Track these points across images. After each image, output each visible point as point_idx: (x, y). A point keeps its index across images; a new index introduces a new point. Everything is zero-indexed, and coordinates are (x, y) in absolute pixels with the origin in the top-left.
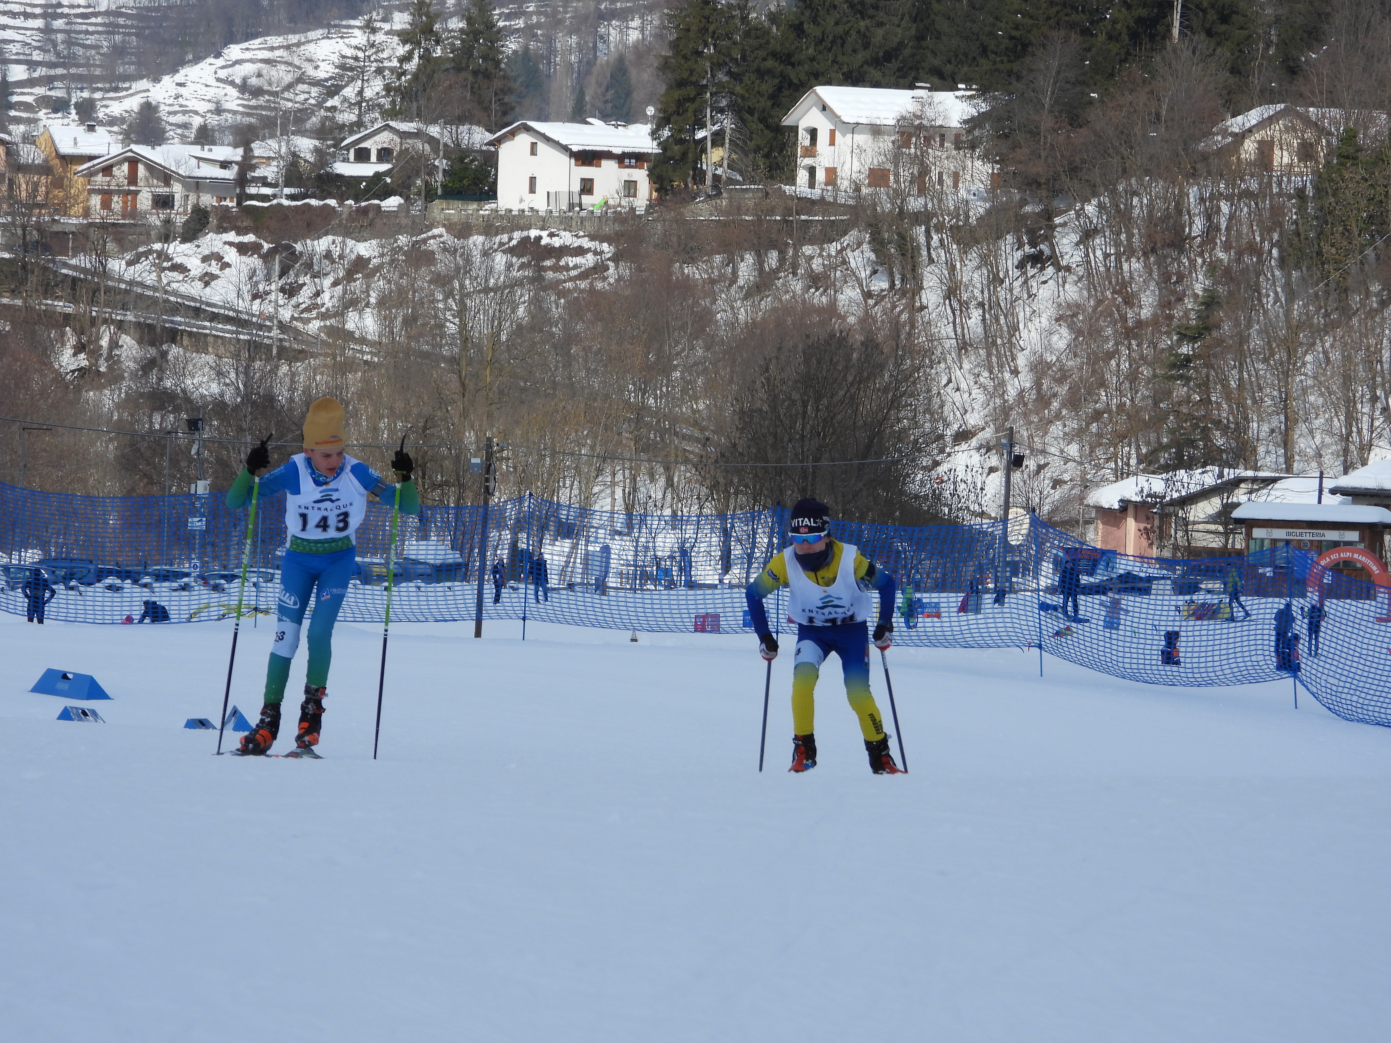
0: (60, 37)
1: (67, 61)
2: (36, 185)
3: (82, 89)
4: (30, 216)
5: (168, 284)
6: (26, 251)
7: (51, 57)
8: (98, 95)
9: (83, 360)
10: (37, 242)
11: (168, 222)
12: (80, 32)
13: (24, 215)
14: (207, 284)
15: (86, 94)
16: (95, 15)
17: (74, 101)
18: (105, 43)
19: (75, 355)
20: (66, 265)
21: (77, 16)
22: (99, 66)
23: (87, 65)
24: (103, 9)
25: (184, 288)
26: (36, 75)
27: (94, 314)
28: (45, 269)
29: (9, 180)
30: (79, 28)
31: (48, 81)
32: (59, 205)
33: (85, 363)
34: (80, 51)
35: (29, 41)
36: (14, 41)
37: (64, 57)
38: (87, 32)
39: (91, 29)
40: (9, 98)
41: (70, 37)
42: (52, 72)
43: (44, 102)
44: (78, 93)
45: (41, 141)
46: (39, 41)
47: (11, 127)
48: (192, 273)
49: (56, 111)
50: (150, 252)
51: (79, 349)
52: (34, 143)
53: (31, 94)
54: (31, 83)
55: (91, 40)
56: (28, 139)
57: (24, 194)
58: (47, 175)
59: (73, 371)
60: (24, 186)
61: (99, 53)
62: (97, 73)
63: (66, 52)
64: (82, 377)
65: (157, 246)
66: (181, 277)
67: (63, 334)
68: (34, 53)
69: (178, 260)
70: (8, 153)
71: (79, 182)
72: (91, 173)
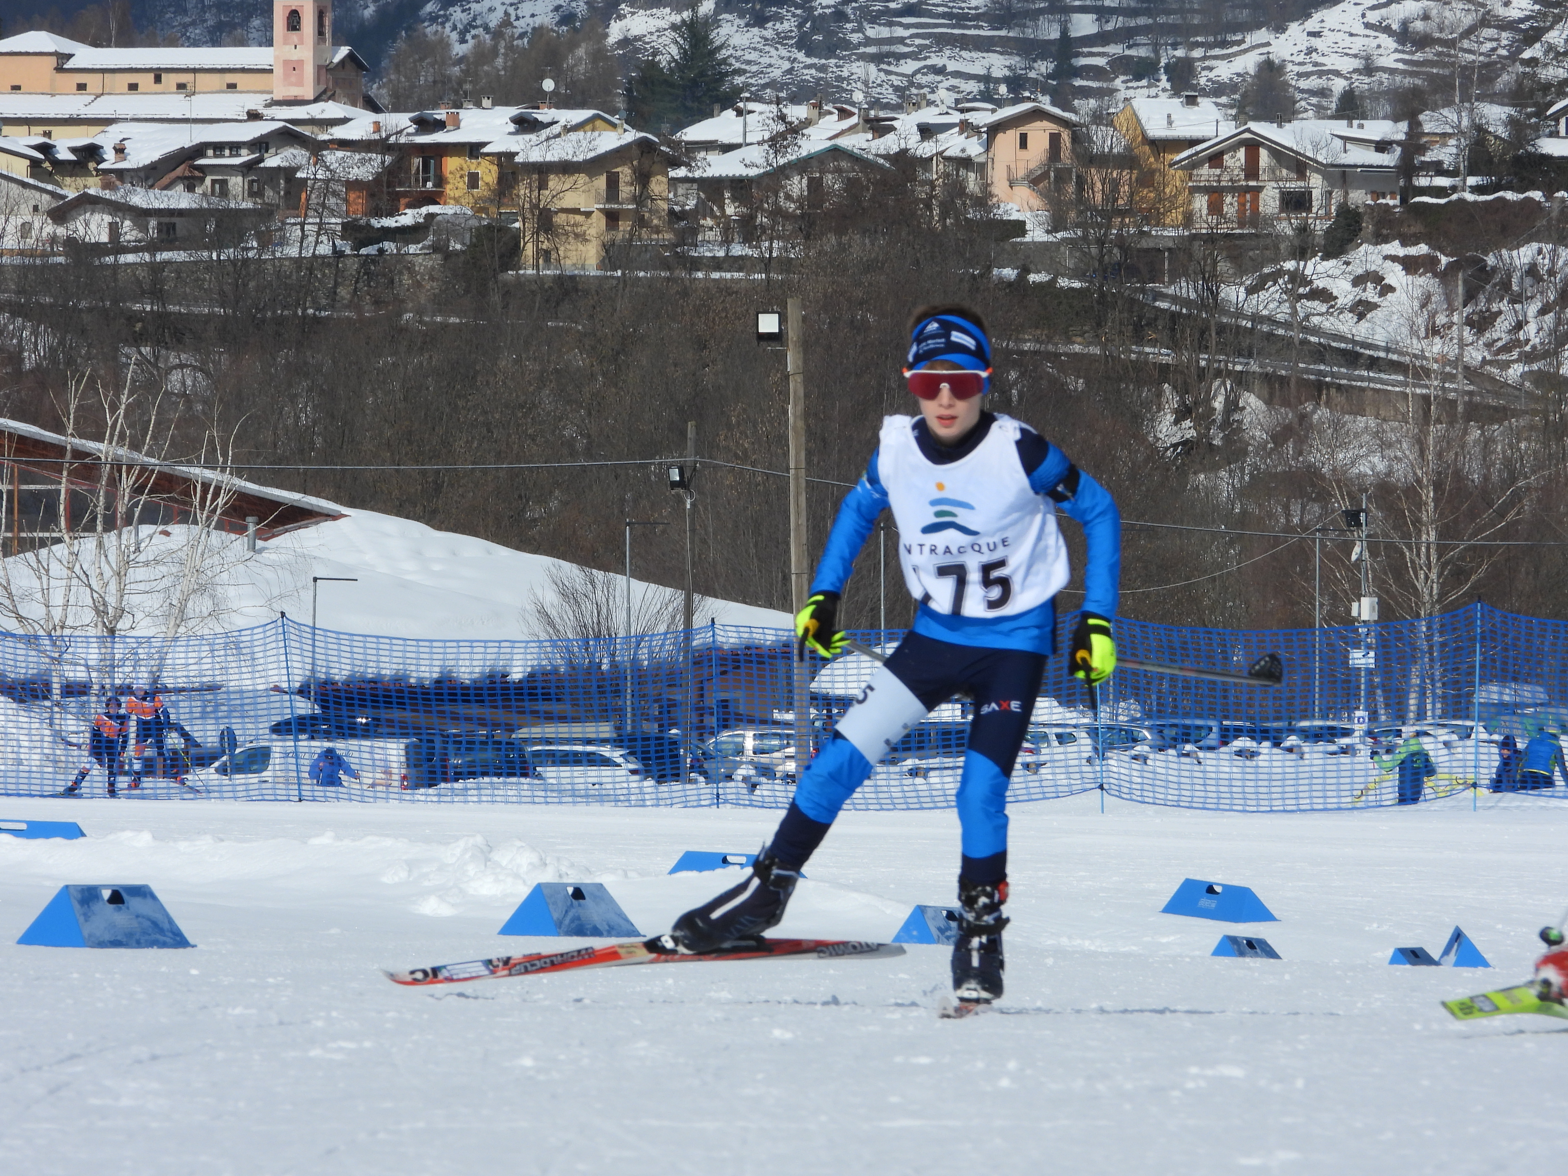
2: (1115, 185)
3: (1175, 46)
4: (1109, 227)
5: (1307, 317)
6: (1105, 278)
8: (1197, 53)
9: (1188, 430)
10: (1119, 264)
11: (1303, 230)
13: (1099, 226)
14: (1361, 316)
15: (1180, 53)
17: (1163, 62)
19: (1176, 422)
20: (1163, 296)
22: (1198, 12)
23: (1181, 11)
25: (1328, 324)
26: (1109, 27)
27: (1203, 363)
28: (1133, 301)
29: (1079, 177)
31: (1125, 35)
32: (1150, 210)
33: (1191, 434)
40: (1073, 61)
42: (1132, 24)
43: (1121, 65)
44: (1171, 52)
45: (1121, 121)
47: (1076, 102)
48: (1340, 302)
49: (1138, 77)
50: (1280, 273)
51: (1181, 415)
52: (1111, 124)
53: (1104, 54)
54: (1102, 38)
56: (1103, 118)
57: (1099, 197)
58: (1131, 169)
59: (1175, 446)
60: (1099, 185)
62: (1196, 22)
64: (1188, 453)
65: (1290, 265)
66: (1323, 308)
67: (1160, 394)
69: (1320, 284)
70: (1075, 139)
71: (1176, 177)
72: (1194, 164)
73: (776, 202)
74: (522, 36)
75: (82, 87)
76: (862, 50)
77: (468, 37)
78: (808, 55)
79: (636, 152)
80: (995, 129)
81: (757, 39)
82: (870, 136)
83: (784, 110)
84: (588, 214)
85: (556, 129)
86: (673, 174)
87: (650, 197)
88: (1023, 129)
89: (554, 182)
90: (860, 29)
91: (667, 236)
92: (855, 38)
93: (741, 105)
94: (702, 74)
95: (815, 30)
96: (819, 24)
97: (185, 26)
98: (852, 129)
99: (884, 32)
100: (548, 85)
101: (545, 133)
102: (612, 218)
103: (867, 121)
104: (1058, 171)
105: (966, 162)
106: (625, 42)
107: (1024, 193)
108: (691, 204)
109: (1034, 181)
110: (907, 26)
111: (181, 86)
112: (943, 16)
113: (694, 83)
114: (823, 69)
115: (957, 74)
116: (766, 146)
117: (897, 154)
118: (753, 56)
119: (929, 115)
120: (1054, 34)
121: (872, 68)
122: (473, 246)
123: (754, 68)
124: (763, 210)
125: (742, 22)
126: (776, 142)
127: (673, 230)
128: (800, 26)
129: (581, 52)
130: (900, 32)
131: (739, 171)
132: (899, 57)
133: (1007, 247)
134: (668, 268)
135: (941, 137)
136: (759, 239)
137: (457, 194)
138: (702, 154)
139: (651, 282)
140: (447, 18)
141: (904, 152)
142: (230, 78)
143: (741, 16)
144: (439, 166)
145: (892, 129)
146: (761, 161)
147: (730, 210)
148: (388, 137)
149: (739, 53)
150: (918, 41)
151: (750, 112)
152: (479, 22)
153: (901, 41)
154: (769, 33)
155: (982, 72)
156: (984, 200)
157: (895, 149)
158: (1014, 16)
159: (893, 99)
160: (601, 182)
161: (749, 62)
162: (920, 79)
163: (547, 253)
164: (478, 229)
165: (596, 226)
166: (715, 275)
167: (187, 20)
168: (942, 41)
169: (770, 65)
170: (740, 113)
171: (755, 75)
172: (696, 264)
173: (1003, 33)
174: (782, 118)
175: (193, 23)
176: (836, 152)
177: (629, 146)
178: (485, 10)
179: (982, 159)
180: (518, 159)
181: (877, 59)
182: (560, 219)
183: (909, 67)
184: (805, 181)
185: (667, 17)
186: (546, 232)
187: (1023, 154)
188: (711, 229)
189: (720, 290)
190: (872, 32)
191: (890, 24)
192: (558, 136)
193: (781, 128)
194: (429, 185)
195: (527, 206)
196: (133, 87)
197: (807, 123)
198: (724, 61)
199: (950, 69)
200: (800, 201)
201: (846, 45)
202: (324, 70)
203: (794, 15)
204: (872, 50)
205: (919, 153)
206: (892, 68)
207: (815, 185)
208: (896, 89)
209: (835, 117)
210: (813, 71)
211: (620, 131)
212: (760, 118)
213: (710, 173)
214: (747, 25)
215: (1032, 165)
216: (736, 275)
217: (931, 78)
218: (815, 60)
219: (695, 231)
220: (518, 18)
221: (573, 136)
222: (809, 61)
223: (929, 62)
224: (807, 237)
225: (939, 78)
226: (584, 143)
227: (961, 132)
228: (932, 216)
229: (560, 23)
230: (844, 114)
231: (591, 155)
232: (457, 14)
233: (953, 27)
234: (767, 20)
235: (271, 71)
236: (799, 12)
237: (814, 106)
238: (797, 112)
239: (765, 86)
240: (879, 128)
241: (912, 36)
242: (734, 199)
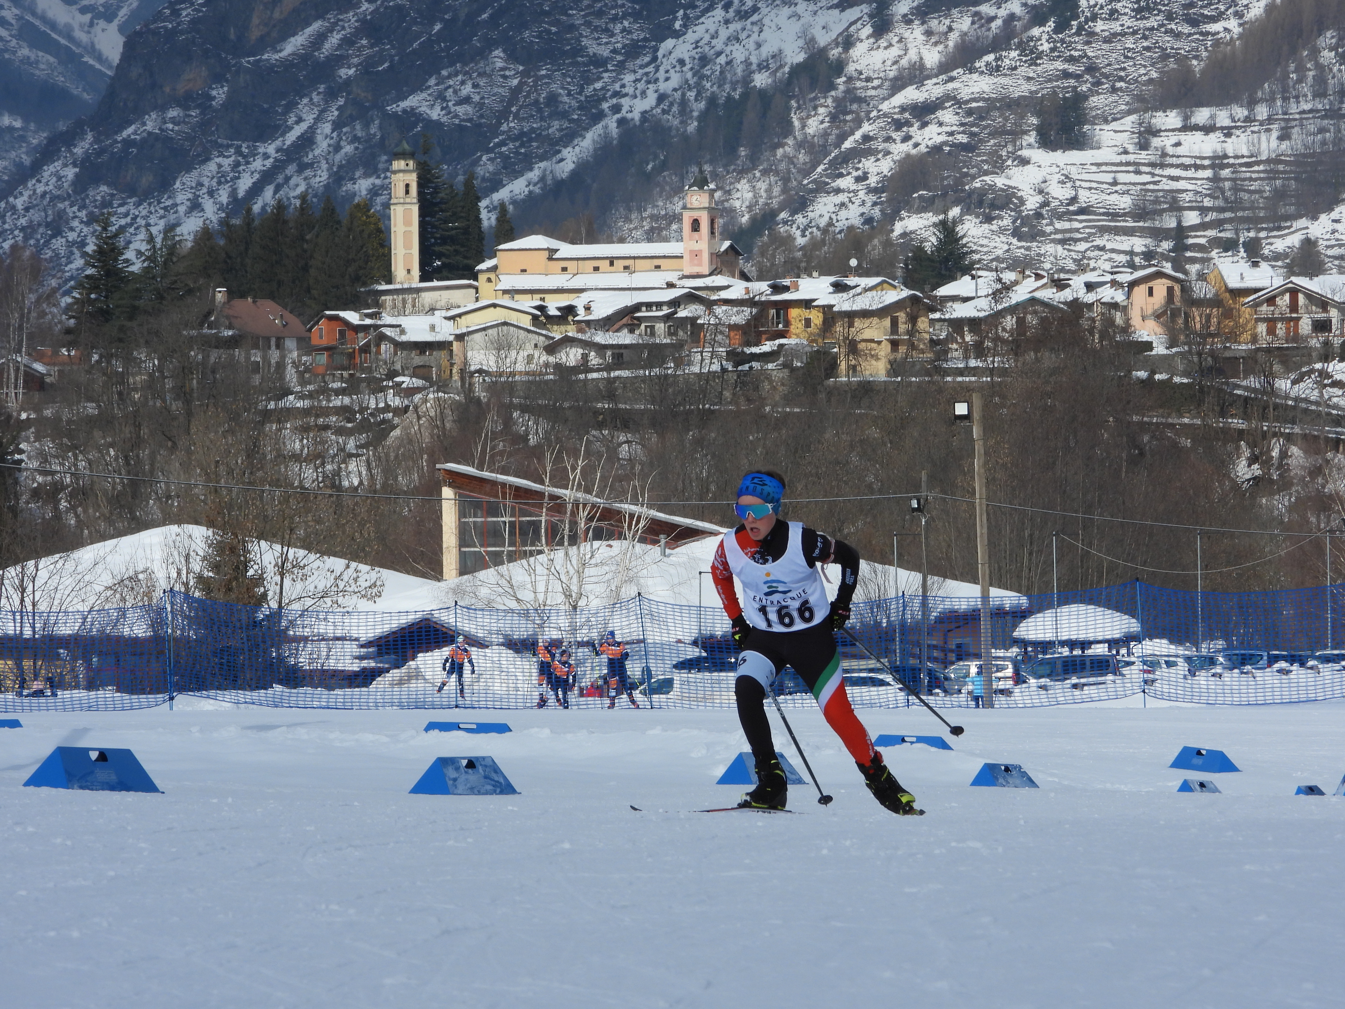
0: (1227, 184)
1: (1233, 205)
2: (1209, 317)
3: (1248, 230)
4: (1205, 344)
5: (1330, 398)
6: (1203, 376)
7: (1220, 203)
8: (1263, 234)
9: (1256, 470)
10: (1212, 367)
11: (1327, 343)
12: (1244, 179)
13: (1199, 344)
15: (1252, 234)
16: (1258, 163)
17: (1242, 240)
18: (1268, 188)
19: (1249, 466)
20: (1238, 387)
21: (1241, 165)
22: (1262, 208)
23: (1252, 208)
24: (1264, 157)
25: (1343, 402)
26: (1207, 219)
27: (1265, 428)
28: (1220, 391)
29: (1185, 313)
30: (1243, 175)
31: (1218, 224)
32: (1230, 333)
33: (1258, 472)
34: (1246, 196)
35: (1200, 190)
36: (1187, 190)
37: (1231, 202)
38: (1251, 179)
39: (1254, 176)
40: (1185, 241)
41: (1236, 184)
42: (1222, 216)
43: (1216, 243)
44: (1246, 234)
45: (1212, 277)
46: (1209, 189)
47: (1187, 267)
49: (1226, 250)
50: (1312, 371)
51: (1253, 460)
52: (1205, 280)
53: (1204, 236)
54: (1203, 226)
55: (1255, 186)
56: (1202, 277)
57: (1198, 326)
58: (1218, 307)
59: (1249, 480)
60: (1198, 319)
61: (1262, 197)
62: (1262, 215)
63: (1233, 198)
64: (1257, 485)
65: (1318, 366)
67: (1238, 448)
68: (1205, 200)
69: (1337, 377)
70: (1183, 290)
71: (1246, 312)
72: (1256, 305)
73: (996, 333)
74: (840, 232)
75: (564, 269)
76: (1053, 236)
77: (807, 233)
78: (1019, 240)
79: (908, 303)
80: (1132, 285)
81: (987, 231)
82: (1055, 290)
83: (1001, 276)
84: (879, 343)
85: (859, 290)
86: (932, 316)
87: (918, 331)
88: (1150, 284)
89: (858, 323)
90: (1051, 224)
91: (929, 355)
92: (1049, 229)
93: (974, 272)
94: (951, 253)
95: (1023, 224)
96: (1026, 220)
97: (631, 230)
98: (1043, 286)
99: (1067, 225)
100: (853, 262)
101: (852, 292)
102: (895, 344)
103: (1053, 281)
104: (1172, 310)
105: (1114, 306)
106: (904, 235)
107: (1151, 324)
108: (943, 335)
109: (1158, 316)
110: (1081, 221)
111: (626, 268)
112: (1103, 214)
113: (947, 260)
114: (1028, 249)
115: (1113, 251)
116: (990, 298)
117: (1071, 301)
118: (985, 242)
119: (1092, 277)
120: (1173, 224)
121: (1059, 248)
122: (808, 363)
123: (985, 249)
124: (989, 338)
125: (978, 221)
126: (996, 295)
127: (933, 351)
128: (1014, 222)
129: (876, 241)
130: (1076, 225)
131: (973, 314)
132: (1076, 240)
133: (1141, 358)
134: (930, 375)
135: (1099, 290)
136: (986, 356)
137: (798, 331)
138: (950, 304)
139: (919, 384)
140: (793, 222)
141: (1076, 300)
142: (657, 262)
143: (977, 217)
144: (786, 314)
145: (1069, 286)
146: (986, 307)
147: (968, 338)
148: (755, 296)
149: (976, 240)
150: (1087, 230)
151: (979, 277)
152: (813, 224)
153: (1077, 230)
154: (994, 227)
155: (1128, 249)
156: (1127, 328)
157: (1070, 298)
158: (1148, 213)
159: (1073, 267)
160: (887, 322)
161: (982, 246)
162: (1090, 254)
163: (854, 367)
164: (810, 353)
165: (885, 350)
166: (960, 379)
167: (632, 226)
168: (1103, 230)
169: (995, 247)
170: (973, 277)
171: (986, 253)
172: (947, 372)
173: (1141, 224)
174: (999, 280)
175: (636, 228)
176: (1033, 301)
177: (904, 299)
178: (817, 216)
179: (1125, 303)
180: (835, 309)
181: (1063, 242)
182: (862, 346)
183: (1082, 246)
184: (1014, 319)
185: (931, 218)
186: (853, 354)
187: (1151, 300)
188: (957, 350)
189: (962, 388)
190: (1059, 225)
191: (1070, 220)
192: (860, 294)
193: (999, 286)
194: (781, 326)
195: (841, 338)
196: (596, 269)
197: (1016, 283)
198: (965, 245)
199: (1108, 247)
200: (1011, 332)
201: (1043, 234)
202: (715, 256)
203: (1010, 216)
204: (1059, 236)
205: (1085, 300)
206: (1072, 248)
207: (1021, 322)
208: (1075, 260)
209: (1033, 279)
210: (1022, 250)
211: (899, 290)
212: (986, 280)
213: (955, 315)
214: (981, 223)
215: (1156, 307)
216: (973, 379)
217: (1097, 253)
218: (1024, 244)
219: (946, 352)
220: (838, 221)
221: (869, 294)
222: (1020, 244)
223: (1095, 243)
224: (1016, 354)
225: (1101, 253)
226: (876, 299)
227: (1112, 287)
228: (1093, 340)
229: (863, 224)
230: (1038, 277)
231: (881, 306)
232: (800, 219)
233: (1110, 221)
234: (993, 219)
235: (682, 257)
236: (1013, 214)
237: (1020, 272)
238: (1009, 276)
239: (992, 260)
240: (1060, 285)
241: (1084, 228)
242: (970, 331)
